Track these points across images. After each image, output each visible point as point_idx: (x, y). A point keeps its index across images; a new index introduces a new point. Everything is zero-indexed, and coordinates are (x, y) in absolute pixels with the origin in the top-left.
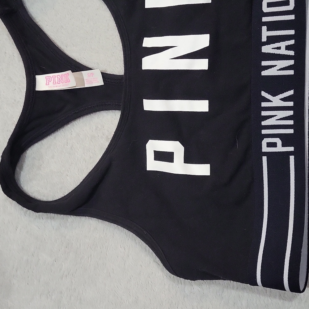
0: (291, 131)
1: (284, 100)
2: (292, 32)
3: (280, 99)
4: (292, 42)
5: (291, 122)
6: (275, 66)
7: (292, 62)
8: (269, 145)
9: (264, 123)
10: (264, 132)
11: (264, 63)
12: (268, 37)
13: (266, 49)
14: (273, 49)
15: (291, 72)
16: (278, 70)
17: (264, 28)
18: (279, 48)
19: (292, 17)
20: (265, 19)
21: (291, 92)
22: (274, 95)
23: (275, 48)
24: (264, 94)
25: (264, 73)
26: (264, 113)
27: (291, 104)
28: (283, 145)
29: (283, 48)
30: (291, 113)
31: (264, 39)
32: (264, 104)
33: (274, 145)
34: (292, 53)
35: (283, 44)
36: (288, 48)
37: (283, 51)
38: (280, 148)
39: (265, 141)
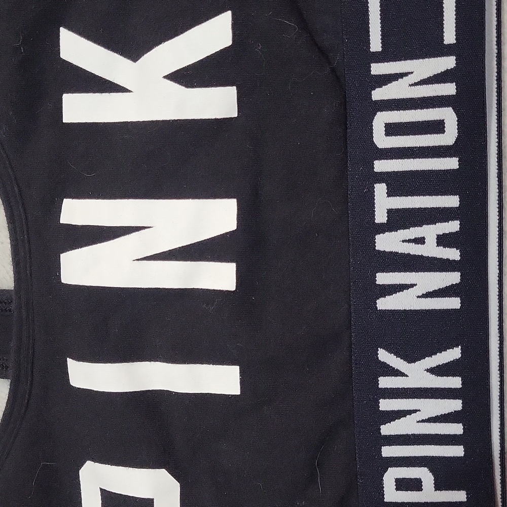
0: (458, 451)
1: (438, 371)
2: (452, 201)
3: (428, 370)
4: (453, 226)
5: (456, 429)
6: (412, 286)
7: (454, 278)
8: (402, 484)
9: (387, 430)
10: (388, 451)
11: (383, 278)
12: (390, 212)
13: (387, 242)
14: (403, 241)
15: (454, 303)
16: (418, 297)
17: (380, 189)
18: (420, 241)
19: (452, 163)
20: (380, 166)
21: (454, 354)
22: (411, 358)
23: (409, 241)
24: (384, 356)
25: (384, 304)
26: (386, 405)
27: (455, 382)
28: (438, 487)
29: (431, 240)
30: (456, 405)
31: (381, 217)
32: (385, 382)
33: (415, 485)
34: (454, 254)
35: (431, 232)
36: (443, 240)
37: (431, 250)
38: (429, 494)
39: (391, 475)
